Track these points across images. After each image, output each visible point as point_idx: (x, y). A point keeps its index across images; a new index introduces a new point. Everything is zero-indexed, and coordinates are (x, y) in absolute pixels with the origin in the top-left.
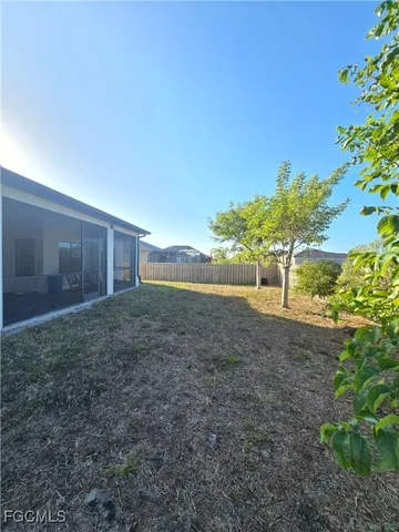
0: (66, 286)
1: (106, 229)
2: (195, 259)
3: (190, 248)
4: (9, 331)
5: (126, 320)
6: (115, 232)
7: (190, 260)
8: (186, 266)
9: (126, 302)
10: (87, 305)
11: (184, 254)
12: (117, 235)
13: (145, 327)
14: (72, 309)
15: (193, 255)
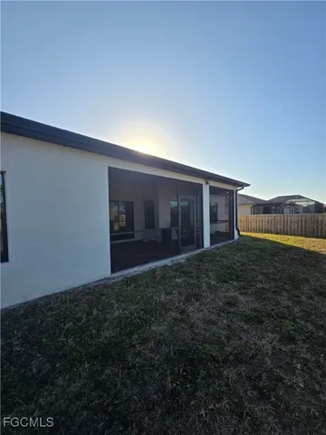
0: (174, 237)
1: (201, 185)
2: (307, 210)
3: (300, 197)
4: (114, 278)
5: (210, 286)
6: (211, 187)
7: (301, 210)
8: (295, 217)
9: (218, 259)
10: (182, 258)
11: (292, 204)
12: (213, 191)
13: (230, 304)
14: (167, 262)
15: (305, 204)
